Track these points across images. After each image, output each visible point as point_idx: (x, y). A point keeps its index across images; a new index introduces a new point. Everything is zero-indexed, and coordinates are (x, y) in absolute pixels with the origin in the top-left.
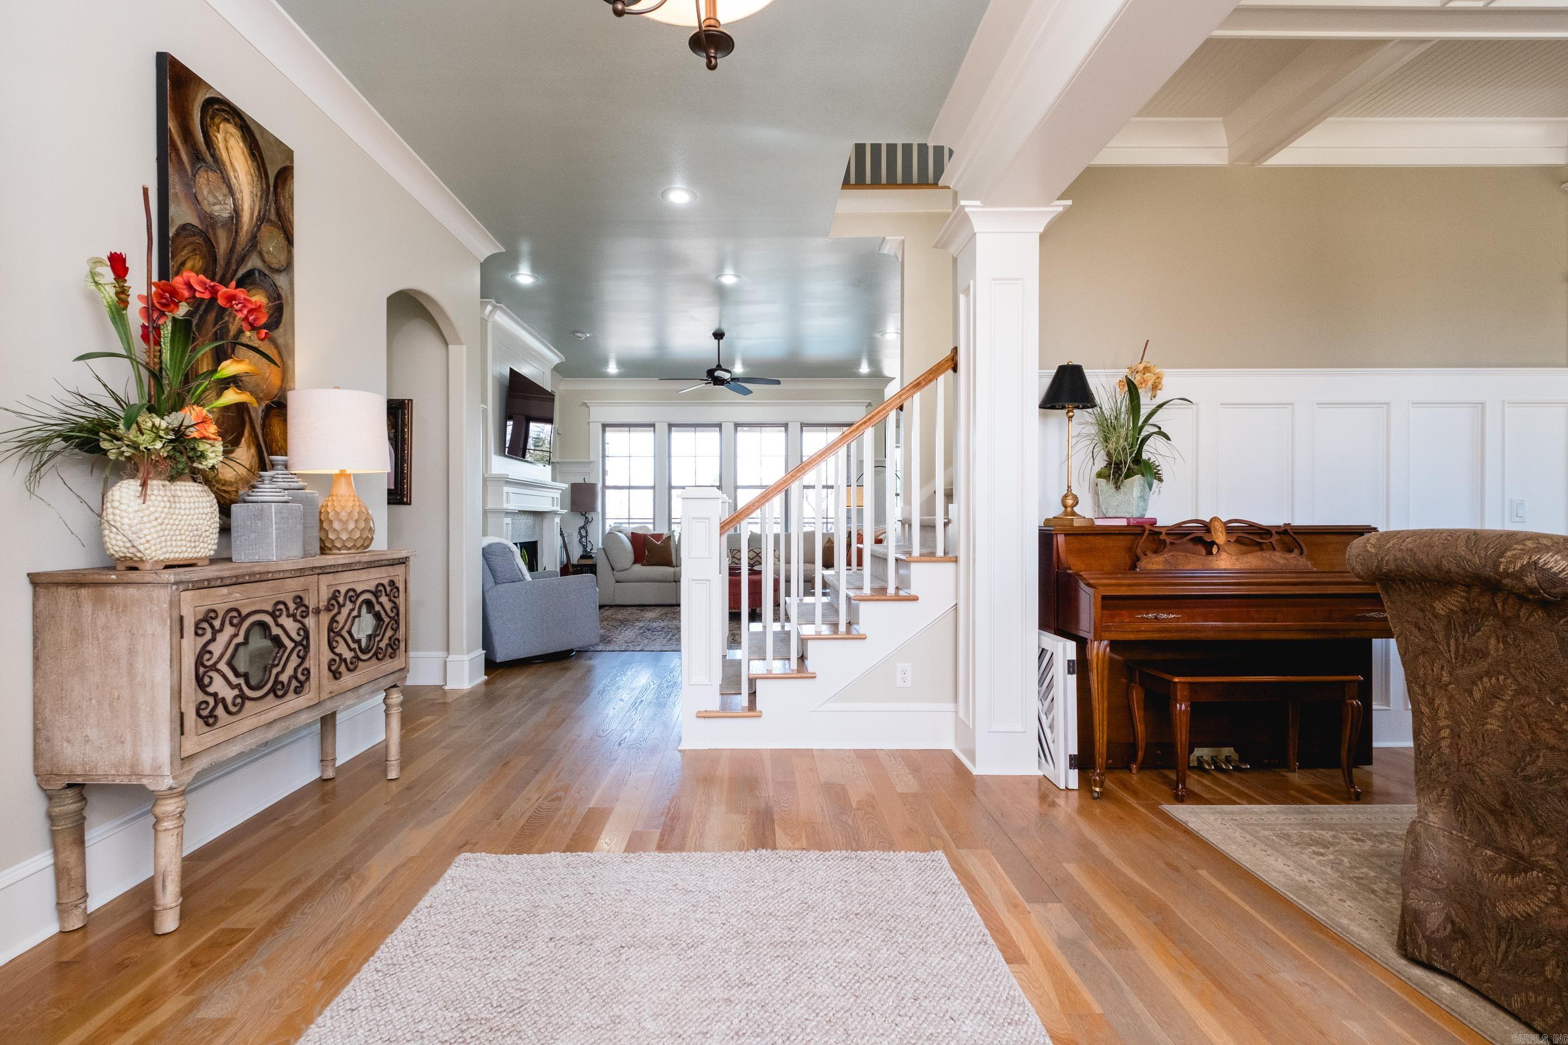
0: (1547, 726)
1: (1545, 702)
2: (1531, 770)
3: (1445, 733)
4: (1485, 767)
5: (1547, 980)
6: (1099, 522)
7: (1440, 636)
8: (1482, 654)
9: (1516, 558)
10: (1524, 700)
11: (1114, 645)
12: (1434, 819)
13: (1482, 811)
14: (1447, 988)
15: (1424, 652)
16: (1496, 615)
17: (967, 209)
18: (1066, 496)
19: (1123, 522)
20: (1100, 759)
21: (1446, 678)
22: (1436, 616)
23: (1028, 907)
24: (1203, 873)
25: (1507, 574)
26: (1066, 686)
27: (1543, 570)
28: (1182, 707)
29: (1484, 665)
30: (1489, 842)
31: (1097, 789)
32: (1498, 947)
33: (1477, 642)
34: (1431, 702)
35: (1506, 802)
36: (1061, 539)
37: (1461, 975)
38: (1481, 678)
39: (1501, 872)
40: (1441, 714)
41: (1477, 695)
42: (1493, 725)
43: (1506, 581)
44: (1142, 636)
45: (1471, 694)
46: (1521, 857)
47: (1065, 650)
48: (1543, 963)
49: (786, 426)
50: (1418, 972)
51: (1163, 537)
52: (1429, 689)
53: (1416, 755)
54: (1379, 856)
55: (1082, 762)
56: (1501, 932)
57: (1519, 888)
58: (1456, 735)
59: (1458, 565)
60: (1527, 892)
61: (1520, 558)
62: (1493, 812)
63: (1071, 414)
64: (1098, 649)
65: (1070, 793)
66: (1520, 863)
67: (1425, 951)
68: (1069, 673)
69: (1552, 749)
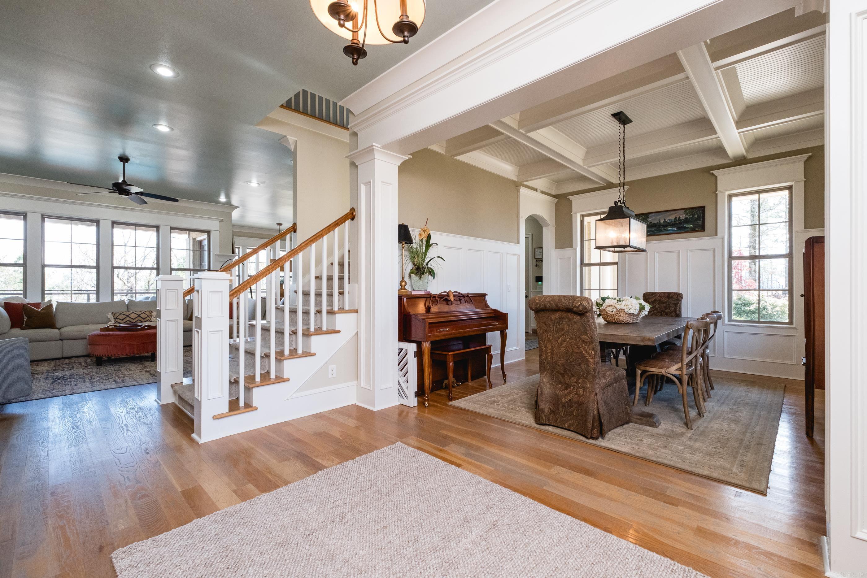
0: (576, 347)
1: (576, 341)
2: (571, 360)
3: (549, 354)
4: (560, 362)
5: (574, 416)
6: (413, 293)
7: (551, 326)
8: (562, 330)
9: (577, 302)
10: (571, 341)
11: (432, 343)
12: (545, 381)
13: (558, 374)
14: (551, 429)
15: (546, 331)
16: (568, 318)
17: (374, 147)
18: (402, 281)
19: (423, 293)
20: (427, 390)
21: (551, 338)
22: (551, 320)
23: (444, 448)
24: (478, 420)
25: (575, 307)
26: (412, 362)
27: (583, 306)
28: (451, 364)
29: (562, 333)
30: (560, 383)
31: (427, 403)
32: (562, 411)
33: (561, 326)
34: (546, 346)
35: (565, 371)
36: (405, 299)
37: (552, 424)
38: (561, 337)
39: (563, 390)
40: (549, 349)
41: (559, 342)
42: (563, 349)
43: (574, 309)
44: (440, 338)
45: (558, 342)
46: (567, 384)
47: (412, 348)
48: (572, 412)
49: (157, 228)
50: (543, 427)
51: (437, 298)
52: (546, 342)
53: (540, 362)
54: (511, 401)
55: (420, 393)
56: (563, 406)
57: (568, 393)
58: (552, 354)
59: (563, 305)
60: (569, 393)
61: (578, 302)
62: (560, 374)
63: (403, 246)
64: (426, 345)
65: (415, 408)
66: (567, 386)
67: (544, 420)
68: (414, 357)
69: (576, 353)
